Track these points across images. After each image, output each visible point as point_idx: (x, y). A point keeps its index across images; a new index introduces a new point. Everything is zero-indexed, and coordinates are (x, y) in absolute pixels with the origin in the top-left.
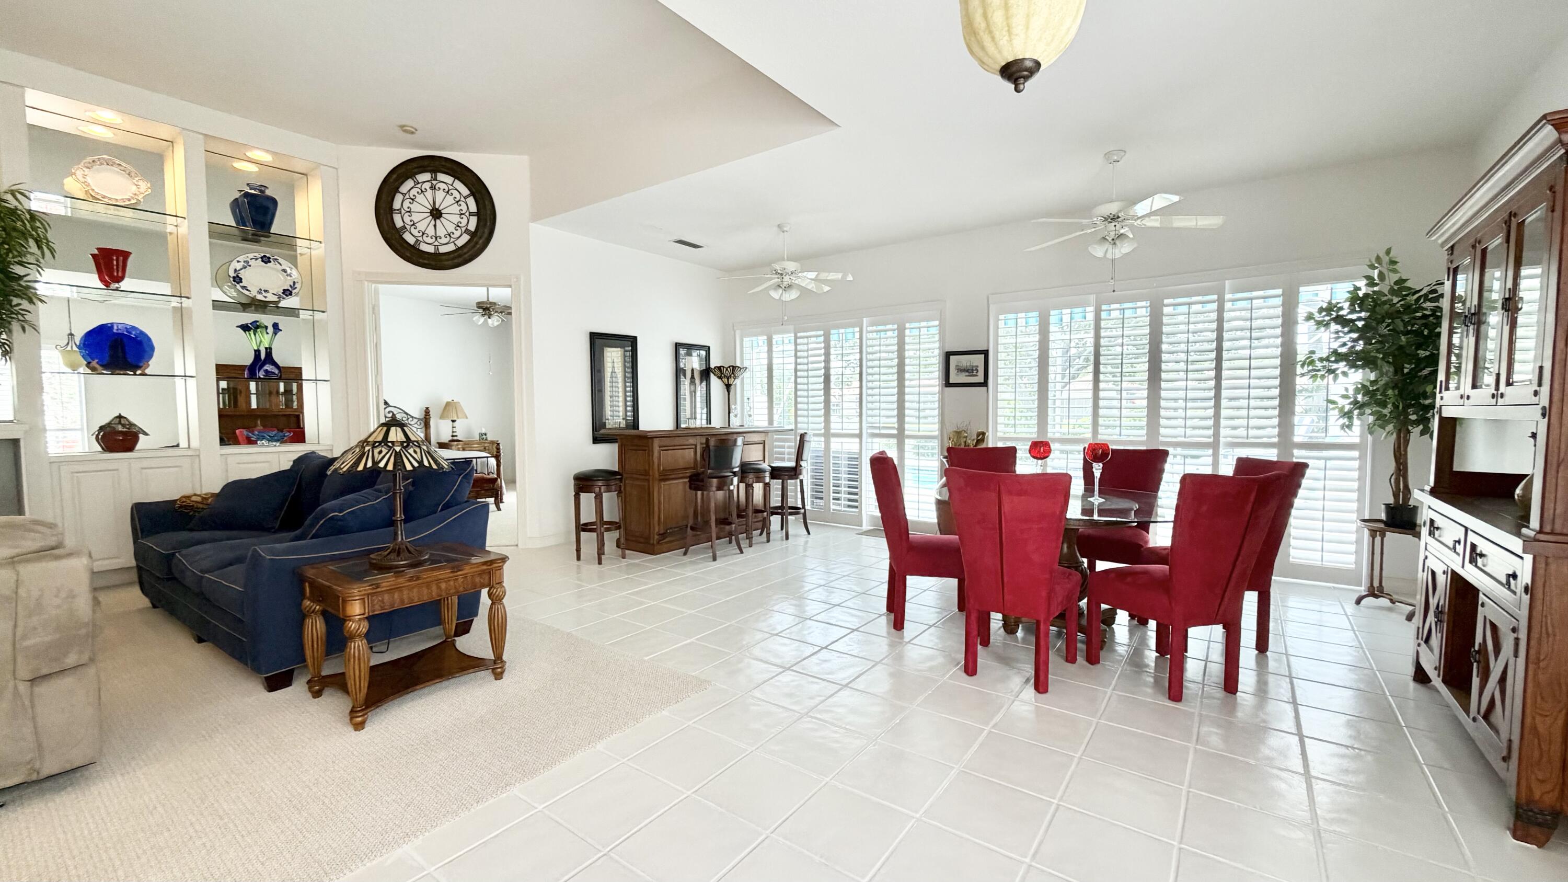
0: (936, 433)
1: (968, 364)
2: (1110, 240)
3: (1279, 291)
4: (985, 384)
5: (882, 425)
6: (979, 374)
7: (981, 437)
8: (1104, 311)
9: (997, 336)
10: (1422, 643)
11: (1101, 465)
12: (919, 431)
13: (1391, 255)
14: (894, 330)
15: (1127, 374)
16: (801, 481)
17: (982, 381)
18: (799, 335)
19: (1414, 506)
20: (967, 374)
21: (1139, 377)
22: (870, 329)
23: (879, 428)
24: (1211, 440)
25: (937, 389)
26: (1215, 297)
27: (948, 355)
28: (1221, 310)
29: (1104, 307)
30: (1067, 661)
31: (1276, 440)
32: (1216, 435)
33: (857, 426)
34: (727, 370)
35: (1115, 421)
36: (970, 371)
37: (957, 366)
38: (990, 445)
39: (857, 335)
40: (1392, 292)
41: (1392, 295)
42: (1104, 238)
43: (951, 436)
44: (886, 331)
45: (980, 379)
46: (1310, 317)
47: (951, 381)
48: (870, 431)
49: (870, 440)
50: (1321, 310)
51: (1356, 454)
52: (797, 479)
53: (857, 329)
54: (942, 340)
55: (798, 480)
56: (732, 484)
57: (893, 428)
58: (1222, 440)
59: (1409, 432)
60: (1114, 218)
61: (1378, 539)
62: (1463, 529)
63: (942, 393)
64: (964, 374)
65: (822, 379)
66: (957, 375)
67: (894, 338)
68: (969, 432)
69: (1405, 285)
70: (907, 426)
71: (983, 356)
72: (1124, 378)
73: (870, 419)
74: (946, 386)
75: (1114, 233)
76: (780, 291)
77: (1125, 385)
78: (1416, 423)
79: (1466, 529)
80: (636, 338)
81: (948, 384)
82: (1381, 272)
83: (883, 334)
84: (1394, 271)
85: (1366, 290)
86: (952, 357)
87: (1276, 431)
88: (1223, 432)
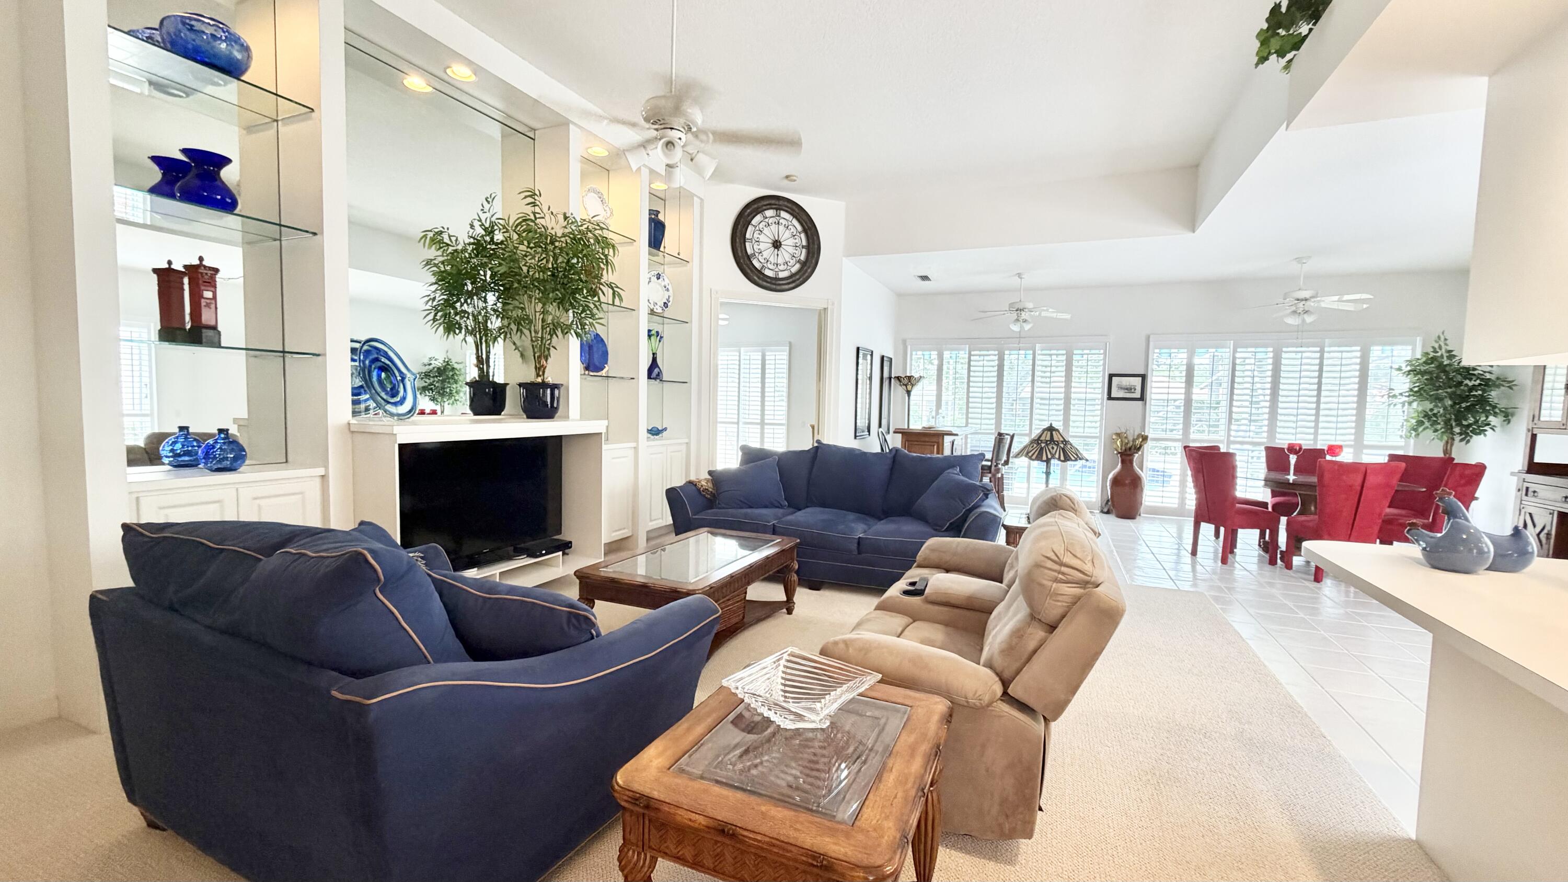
0: (1098, 435)
1: (1128, 384)
2: (1301, 313)
3: (1359, 348)
4: (1142, 400)
6: (1137, 392)
8: (1239, 352)
9: (1156, 366)
12: (1083, 432)
13: (1445, 335)
14: (1062, 355)
17: (1140, 398)
18: (973, 353)
20: (1127, 391)
22: (1043, 352)
25: (1100, 401)
26: (1318, 349)
27: (1111, 376)
28: (1322, 358)
29: (1239, 350)
31: (1352, 443)
34: (904, 378)
36: (1130, 389)
37: (1118, 385)
39: (1031, 357)
40: (1444, 357)
41: (1444, 359)
42: (1295, 312)
44: (1057, 355)
45: (1138, 396)
47: (1113, 396)
50: (1406, 364)
53: (1031, 352)
54: (1107, 365)
60: (1305, 300)
63: (1104, 405)
64: (1123, 391)
66: (1118, 391)
67: (1063, 361)
69: (1453, 353)
70: (1072, 429)
71: (1142, 379)
74: (1109, 400)
75: (1302, 309)
76: (1019, 324)
78: (1461, 434)
80: (873, 352)
81: (1110, 398)
82: (1440, 345)
83: (1054, 357)
84: (1446, 344)
85: (1432, 355)
86: (1114, 378)
87: (1352, 437)
88: (1320, 437)
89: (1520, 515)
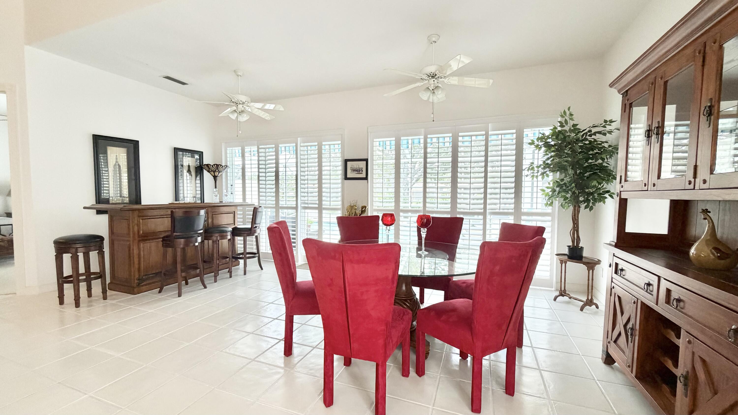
0: (340, 207)
1: (357, 167)
2: (431, 89)
3: (514, 131)
4: (366, 178)
5: (309, 202)
6: (363, 172)
7: (364, 210)
8: (429, 138)
9: (372, 151)
10: (612, 343)
11: (426, 229)
12: (330, 206)
13: (570, 110)
14: (316, 146)
15: (440, 179)
16: (257, 237)
17: (365, 177)
18: (260, 147)
19: (581, 247)
20: (357, 172)
21: (446, 180)
22: (302, 144)
23: (307, 203)
24: (482, 211)
25: (340, 181)
26: (484, 133)
27: (346, 161)
28: (487, 140)
29: (429, 136)
30: (403, 375)
31: (513, 211)
32: (485, 208)
33: (295, 203)
34: (212, 166)
35: (435, 200)
36: (358, 171)
37: (351, 168)
38: (369, 215)
39: (294, 148)
40: (571, 131)
41: (571, 133)
42: (428, 88)
43: (348, 208)
44: (311, 146)
45: (364, 176)
46: (532, 143)
47: (348, 176)
48: (303, 205)
49: (303, 211)
50: (538, 139)
51: (549, 218)
52: (253, 235)
53: (295, 144)
54: (343, 153)
55: (254, 237)
56: (197, 242)
57: (316, 204)
58: (488, 211)
59: (579, 207)
60: (433, 76)
61: (564, 265)
62: (657, 278)
63: (343, 184)
64: (355, 172)
65: (274, 174)
66: (351, 173)
67: (316, 150)
68: (357, 206)
69: (577, 127)
70: (323, 203)
71: (365, 162)
72: (439, 181)
73: (303, 198)
74: (345, 179)
75: (433, 85)
76: (236, 115)
77: (440, 185)
78: (584, 201)
79: (659, 277)
80: (137, 142)
81: (346, 178)
82: (566, 120)
83: (309, 148)
84: (572, 119)
85: (559, 129)
86: (348, 162)
87: (513, 206)
88: (488, 207)
89: (611, 295)
